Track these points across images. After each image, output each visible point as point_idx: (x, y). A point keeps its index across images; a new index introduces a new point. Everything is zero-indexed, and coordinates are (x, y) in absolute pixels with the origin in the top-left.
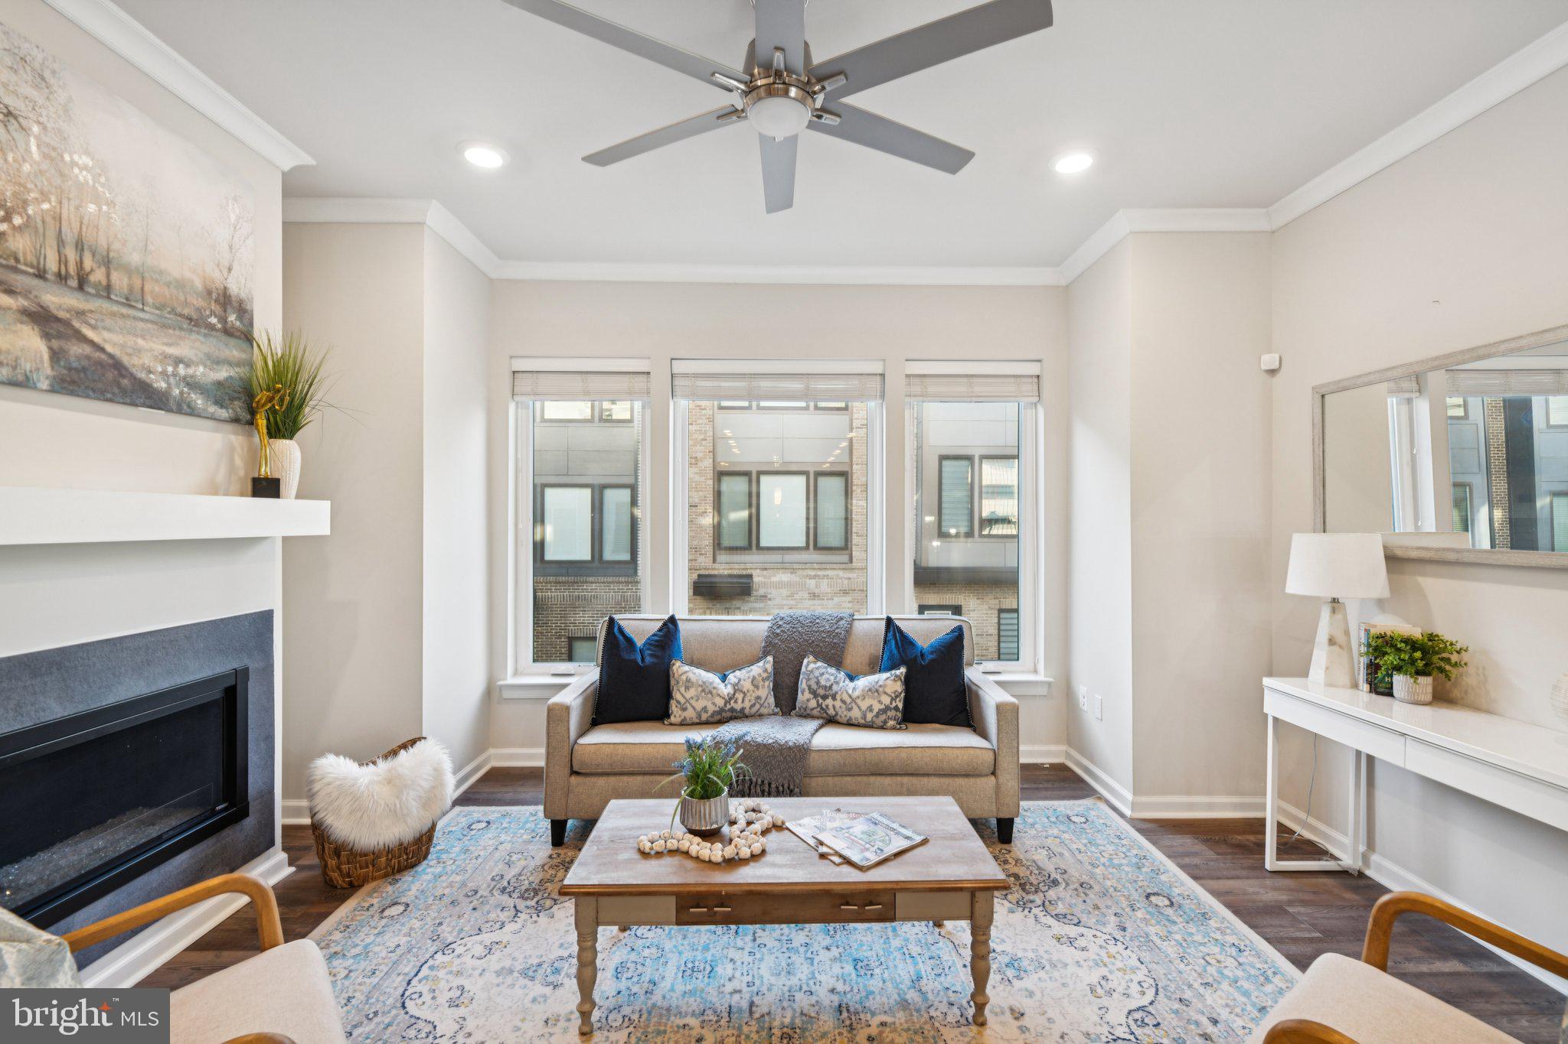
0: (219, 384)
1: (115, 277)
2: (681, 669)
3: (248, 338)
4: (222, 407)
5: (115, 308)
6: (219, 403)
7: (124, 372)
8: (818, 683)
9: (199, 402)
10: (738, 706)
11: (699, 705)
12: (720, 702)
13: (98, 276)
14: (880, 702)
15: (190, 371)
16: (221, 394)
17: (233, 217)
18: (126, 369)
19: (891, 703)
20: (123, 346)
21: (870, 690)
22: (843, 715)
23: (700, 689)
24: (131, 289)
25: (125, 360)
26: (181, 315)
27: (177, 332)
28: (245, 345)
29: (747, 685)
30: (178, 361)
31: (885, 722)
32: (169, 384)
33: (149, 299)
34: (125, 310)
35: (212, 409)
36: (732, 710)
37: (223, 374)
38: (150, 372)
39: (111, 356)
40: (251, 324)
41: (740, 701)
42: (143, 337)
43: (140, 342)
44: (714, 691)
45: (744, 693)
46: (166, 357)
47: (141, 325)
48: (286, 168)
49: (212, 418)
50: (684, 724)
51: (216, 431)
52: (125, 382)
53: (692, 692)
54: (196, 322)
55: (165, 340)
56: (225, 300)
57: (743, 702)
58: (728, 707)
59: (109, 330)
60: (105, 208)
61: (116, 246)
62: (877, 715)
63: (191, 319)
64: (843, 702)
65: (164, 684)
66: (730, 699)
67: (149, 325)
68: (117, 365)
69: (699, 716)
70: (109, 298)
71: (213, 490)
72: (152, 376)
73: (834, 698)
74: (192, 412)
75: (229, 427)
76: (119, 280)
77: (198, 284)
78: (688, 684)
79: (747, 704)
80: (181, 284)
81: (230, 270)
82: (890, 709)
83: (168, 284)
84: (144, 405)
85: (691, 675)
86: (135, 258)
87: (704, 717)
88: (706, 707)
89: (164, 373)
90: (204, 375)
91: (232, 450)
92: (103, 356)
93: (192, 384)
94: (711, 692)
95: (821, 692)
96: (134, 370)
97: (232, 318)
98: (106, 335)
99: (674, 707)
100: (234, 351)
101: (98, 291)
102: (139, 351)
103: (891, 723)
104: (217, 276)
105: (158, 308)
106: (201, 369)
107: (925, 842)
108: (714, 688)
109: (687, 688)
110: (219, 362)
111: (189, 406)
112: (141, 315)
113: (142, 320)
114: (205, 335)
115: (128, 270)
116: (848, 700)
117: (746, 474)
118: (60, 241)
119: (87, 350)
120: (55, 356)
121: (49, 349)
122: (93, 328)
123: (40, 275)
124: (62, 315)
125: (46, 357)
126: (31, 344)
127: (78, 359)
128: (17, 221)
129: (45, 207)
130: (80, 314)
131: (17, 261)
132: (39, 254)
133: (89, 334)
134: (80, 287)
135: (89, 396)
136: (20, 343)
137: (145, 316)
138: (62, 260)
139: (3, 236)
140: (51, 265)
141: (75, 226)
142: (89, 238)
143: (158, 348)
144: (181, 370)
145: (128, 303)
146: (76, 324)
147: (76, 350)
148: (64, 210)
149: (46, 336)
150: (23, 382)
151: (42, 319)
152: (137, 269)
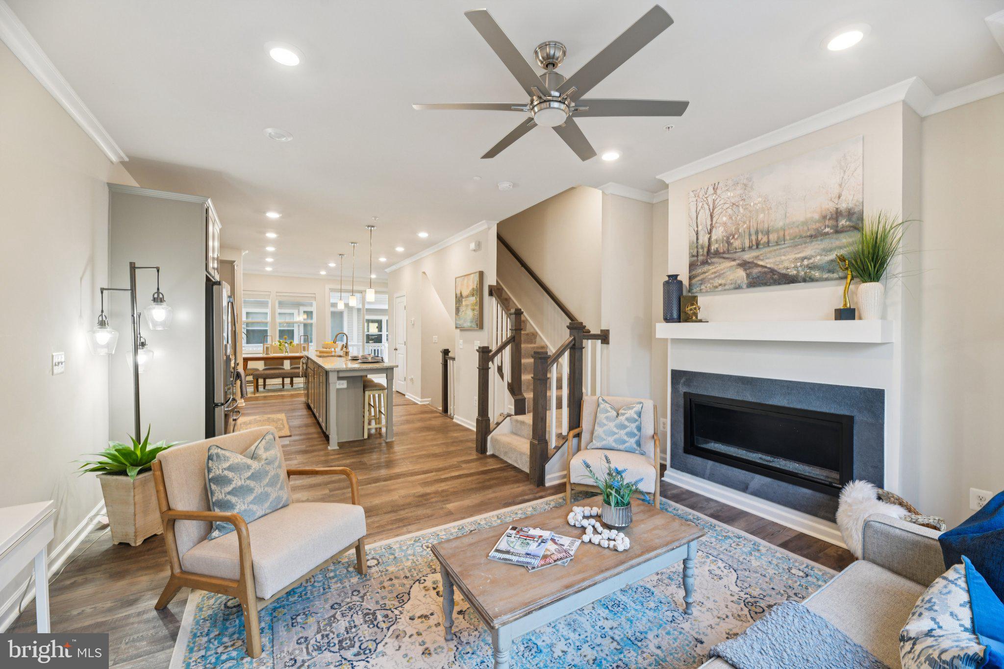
0: (831, 261)
1: (771, 237)
3: (857, 227)
4: (833, 273)
5: (771, 249)
6: (831, 271)
7: (775, 273)
9: (816, 274)
13: (764, 240)
15: (811, 261)
16: (829, 267)
17: (843, 167)
18: (776, 271)
20: (774, 263)
24: (778, 238)
25: (776, 268)
26: (805, 237)
27: (804, 245)
30: (805, 258)
32: (798, 272)
33: (787, 238)
34: (778, 247)
35: (826, 276)
37: (832, 256)
38: (788, 269)
39: (769, 268)
40: (861, 219)
42: (784, 255)
43: (783, 258)
46: (796, 259)
47: (783, 251)
48: (902, 97)
49: (827, 279)
51: (837, 285)
52: (776, 277)
54: (815, 236)
55: (796, 252)
56: (837, 214)
59: (768, 258)
60: (768, 212)
61: (772, 224)
63: (812, 236)
67: (788, 249)
68: (772, 271)
70: (769, 246)
72: (789, 270)
74: (812, 280)
76: (773, 237)
77: (817, 216)
80: (805, 223)
81: (840, 198)
83: (798, 227)
84: (785, 283)
86: (781, 224)
89: (796, 267)
90: (820, 260)
92: (766, 270)
93: (811, 267)
96: (780, 271)
97: (844, 222)
98: (767, 261)
101: (764, 245)
102: (782, 262)
104: (830, 206)
105: (792, 239)
106: (818, 257)
110: (831, 250)
111: (810, 278)
112: (783, 246)
113: (784, 248)
114: (821, 240)
115: (777, 231)
118: (750, 235)
119: (760, 269)
120: (748, 275)
121: (746, 274)
122: (762, 260)
123: (743, 250)
124: (750, 260)
125: (745, 277)
126: (741, 274)
127: (756, 273)
128: (736, 236)
129: (745, 226)
130: (757, 257)
131: (736, 249)
132: (743, 243)
133: (761, 263)
134: (757, 247)
135: (760, 286)
136: (737, 275)
137: (786, 245)
138: (751, 241)
139: (732, 244)
140: (747, 245)
141: (755, 227)
142: (760, 227)
143: (792, 256)
144: (806, 262)
145: (777, 244)
146: (755, 262)
147: (755, 271)
148: (751, 223)
149: (745, 270)
150: (738, 287)
151: (745, 265)
152: (781, 228)
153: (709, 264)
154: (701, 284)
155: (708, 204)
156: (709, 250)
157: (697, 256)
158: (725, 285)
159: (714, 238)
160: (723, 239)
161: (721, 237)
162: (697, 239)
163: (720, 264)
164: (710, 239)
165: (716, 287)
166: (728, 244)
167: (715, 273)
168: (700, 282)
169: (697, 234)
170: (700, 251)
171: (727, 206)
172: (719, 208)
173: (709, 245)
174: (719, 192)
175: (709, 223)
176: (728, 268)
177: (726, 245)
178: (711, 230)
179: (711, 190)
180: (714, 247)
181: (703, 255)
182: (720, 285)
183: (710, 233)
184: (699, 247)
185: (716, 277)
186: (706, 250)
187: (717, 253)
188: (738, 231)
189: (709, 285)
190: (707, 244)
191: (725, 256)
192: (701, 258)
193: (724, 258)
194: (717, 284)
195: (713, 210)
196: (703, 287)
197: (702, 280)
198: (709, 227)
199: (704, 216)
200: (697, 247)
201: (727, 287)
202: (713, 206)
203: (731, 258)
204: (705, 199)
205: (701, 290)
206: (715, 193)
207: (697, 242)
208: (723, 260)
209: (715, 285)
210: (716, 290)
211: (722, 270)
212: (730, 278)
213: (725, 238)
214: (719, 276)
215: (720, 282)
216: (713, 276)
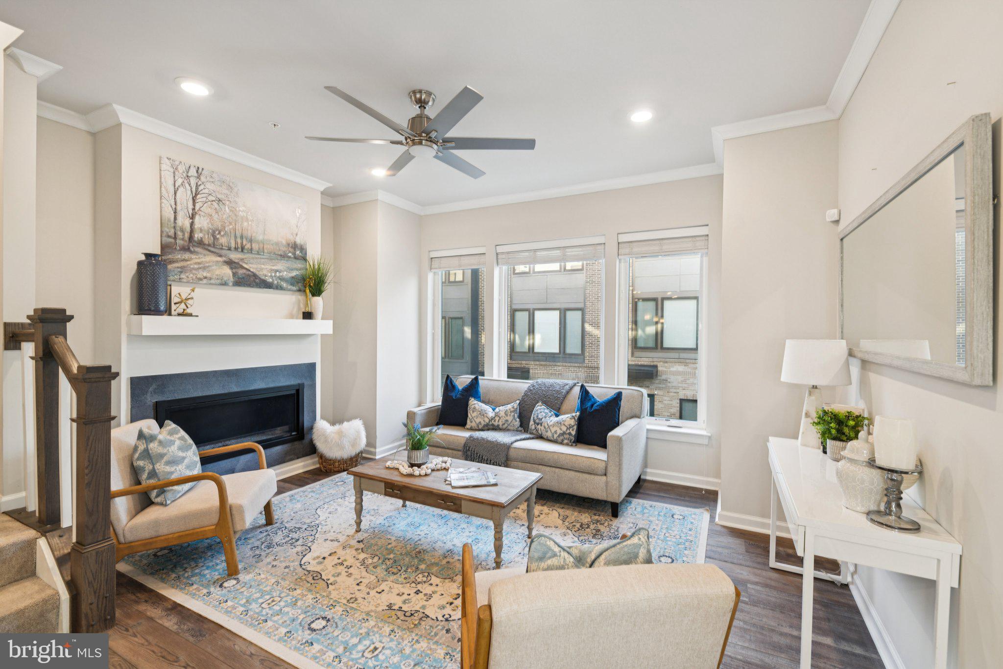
0: (293, 277)
1: (253, 245)
2: (473, 402)
3: (304, 259)
4: (294, 286)
5: (254, 256)
6: (292, 284)
8: (537, 416)
9: (284, 285)
10: (496, 423)
11: (478, 421)
12: (487, 420)
13: (248, 246)
14: (561, 429)
15: (281, 274)
16: (293, 281)
17: (298, 214)
18: (258, 276)
19: (567, 430)
20: (257, 268)
21: (558, 422)
22: (545, 435)
23: (479, 413)
24: (259, 249)
25: (257, 273)
26: (278, 255)
27: (276, 261)
28: (303, 262)
29: (502, 414)
30: (276, 271)
31: (563, 440)
32: (273, 280)
33: (266, 251)
34: (257, 256)
35: (290, 287)
36: (493, 425)
37: (294, 274)
38: (266, 276)
39: (252, 272)
40: (306, 254)
41: (497, 421)
42: (263, 264)
43: (263, 266)
44: (485, 415)
45: (500, 417)
46: (272, 270)
47: (263, 260)
48: (322, 189)
49: (290, 290)
50: (471, 429)
51: (293, 295)
52: (257, 281)
53: (475, 414)
54: (283, 256)
55: (272, 264)
56: (295, 246)
57: (498, 422)
58: (491, 423)
59: (252, 264)
60: (250, 223)
61: (254, 235)
62: (559, 436)
63: (281, 256)
64: (545, 427)
65: (271, 385)
66: (492, 419)
67: (266, 260)
68: (255, 275)
69: (478, 426)
70: (252, 253)
71: (292, 317)
72: (267, 277)
73: (541, 426)
74: (281, 288)
75: (298, 293)
76: (255, 246)
77: (284, 242)
78: (474, 409)
79: (500, 423)
80: (277, 244)
81: (297, 235)
82: (566, 434)
83: (272, 245)
84: (264, 288)
85: (476, 406)
86: (260, 238)
87: (480, 427)
88: (480, 422)
89: (271, 276)
90: (286, 275)
91: (299, 301)
92: (250, 273)
93: (282, 279)
94: (483, 415)
95: (537, 421)
96: (260, 276)
97: (298, 252)
98: (251, 265)
99: (468, 421)
100: (299, 265)
101: (248, 251)
102: (262, 269)
103: (566, 441)
104: (291, 239)
105: (269, 254)
106: (285, 273)
107: (495, 485)
108: (486, 413)
109: (473, 412)
110: (293, 269)
111: (280, 287)
112: (263, 257)
113: (263, 258)
114: (287, 260)
115: (258, 242)
116: (547, 427)
117: (655, 300)
118: (236, 237)
119: (244, 271)
120: (234, 274)
121: (232, 272)
122: (246, 263)
123: (229, 249)
124: (236, 261)
125: (231, 275)
126: (227, 272)
127: (241, 274)
128: (222, 233)
129: (231, 227)
130: (242, 260)
131: (222, 246)
132: (229, 243)
133: (245, 266)
134: (242, 251)
135: (245, 286)
136: (223, 272)
137: (264, 257)
138: (236, 243)
139: (218, 239)
140: (233, 245)
141: (240, 231)
142: (245, 234)
143: (269, 267)
144: (278, 274)
145: (258, 253)
146: (241, 263)
147: (241, 272)
148: (237, 227)
149: (231, 268)
150: (224, 284)
151: (230, 263)
152: (261, 241)
153: (191, 252)
154: (181, 272)
155: (190, 185)
156: (191, 237)
157: (175, 238)
158: (210, 279)
159: (197, 225)
160: (208, 230)
161: (206, 228)
162: (175, 219)
163: (205, 255)
164: (192, 224)
165: (201, 279)
166: (214, 238)
167: (199, 263)
168: (179, 270)
169: (175, 212)
170: (179, 234)
171: (211, 198)
172: (203, 195)
173: (192, 231)
174: (203, 178)
175: (191, 206)
176: (213, 262)
177: (212, 238)
178: (192, 215)
179: (193, 172)
180: (197, 236)
181: (183, 239)
182: (205, 278)
183: (192, 217)
184: (178, 228)
185: (200, 268)
186: (187, 235)
187: (201, 243)
188: (225, 229)
189: (191, 275)
190: (188, 229)
191: (210, 248)
192: (180, 242)
193: (209, 251)
194: (202, 277)
195: (196, 195)
196: (183, 276)
197: (181, 267)
198: (191, 212)
199: (184, 196)
200: (175, 227)
201: (212, 281)
202: (196, 191)
203: (217, 254)
204: (186, 178)
205: (180, 279)
206: (198, 177)
207: (175, 223)
208: (208, 253)
209: (199, 276)
210: (201, 282)
211: (207, 262)
212: (217, 273)
213: (211, 231)
214: (204, 268)
215: (205, 274)
216: (196, 266)
